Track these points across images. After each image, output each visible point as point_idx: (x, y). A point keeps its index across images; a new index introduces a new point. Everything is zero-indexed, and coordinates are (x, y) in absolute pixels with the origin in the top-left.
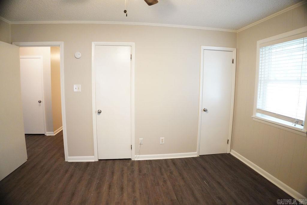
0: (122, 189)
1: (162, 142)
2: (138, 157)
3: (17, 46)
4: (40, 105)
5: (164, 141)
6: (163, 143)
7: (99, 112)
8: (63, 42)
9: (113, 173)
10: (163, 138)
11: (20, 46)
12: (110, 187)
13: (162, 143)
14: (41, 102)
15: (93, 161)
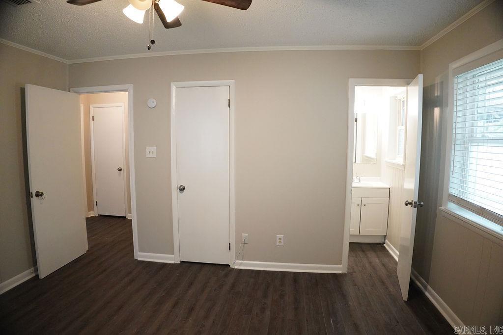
0: (191, 310)
1: (280, 243)
2: (241, 264)
3: (76, 93)
4: (120, 175)
5: (282, 241)
6: (282, 244)
7: (182, 189)
8: (132, 85)
9: (191, 284)
10: (282, 236)
11: (79, 93)
12: (175, 305)
13: (280, 245)
14: (121, 170)
15: (173, 262)
